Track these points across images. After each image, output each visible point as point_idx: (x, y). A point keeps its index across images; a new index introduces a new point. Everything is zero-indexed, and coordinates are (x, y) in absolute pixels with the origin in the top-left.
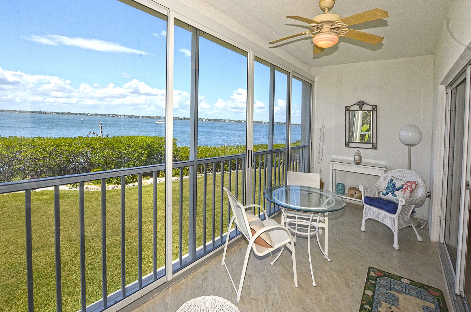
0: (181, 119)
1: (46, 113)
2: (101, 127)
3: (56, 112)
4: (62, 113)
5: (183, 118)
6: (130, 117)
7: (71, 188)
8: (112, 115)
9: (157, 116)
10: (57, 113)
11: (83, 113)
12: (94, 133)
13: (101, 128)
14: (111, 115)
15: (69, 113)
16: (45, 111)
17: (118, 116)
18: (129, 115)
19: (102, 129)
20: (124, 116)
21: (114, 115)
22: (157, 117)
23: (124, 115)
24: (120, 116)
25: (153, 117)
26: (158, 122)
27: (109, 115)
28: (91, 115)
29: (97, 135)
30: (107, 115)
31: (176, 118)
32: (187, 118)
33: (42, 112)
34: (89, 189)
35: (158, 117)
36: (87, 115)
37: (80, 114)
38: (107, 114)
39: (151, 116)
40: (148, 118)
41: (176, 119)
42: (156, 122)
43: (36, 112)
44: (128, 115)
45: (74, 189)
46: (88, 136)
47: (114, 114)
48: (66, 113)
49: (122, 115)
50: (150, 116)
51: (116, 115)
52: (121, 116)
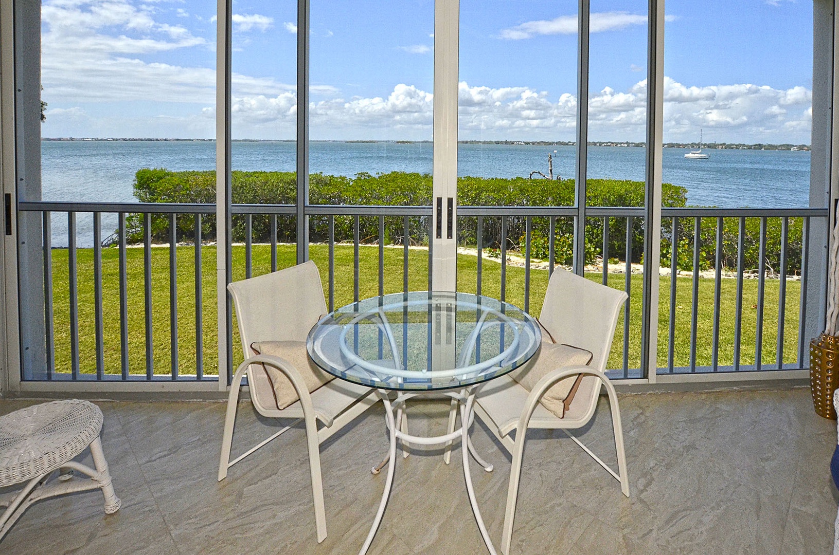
0: (750, 147)
1: (513, 143)
2: (551, 162)
3: (525, 141)
4: (533, 143)
5: (755, 145)
6: (638, 146)
7: (490, 257)
8: (607, 143)
9: (692, 143)
10: (527, 143)
11: (561, 141)
12: (539, 173)
13: (551, 164)
14: (604, 143)
15: (542, 142)
16: (512, 141)
17: (617, 144)
18: (636, 142)
19: (551, 166)
20: (626, 145)
21: (609, 144)
22: (693, 145)
23: (627, 143)
24: (619, 145)
25: (685, 146)
26: (690, 155)
27: (601, 144)
28: (573, 145)
29: (544, 176)
30: (598, 144)
31: (736, 145)
32: (765, 146)
33: (508, 142)
34: (512, 262)
35: (695, 144)
36: (567, 144)
37: (557, 143)
38: (598, 142)
39: (681, 143)
40: (674, 147)
41: (736, 148)
42: (686, 155)
43: (502, 142)
44: (634, 143)
45: (493, 259)
46: (530, 177)
47: (609, 142)
48: (538, 143)
49: (624, 144)
50: (678, 143)
51: (612, 143)
52: (622, 145)
